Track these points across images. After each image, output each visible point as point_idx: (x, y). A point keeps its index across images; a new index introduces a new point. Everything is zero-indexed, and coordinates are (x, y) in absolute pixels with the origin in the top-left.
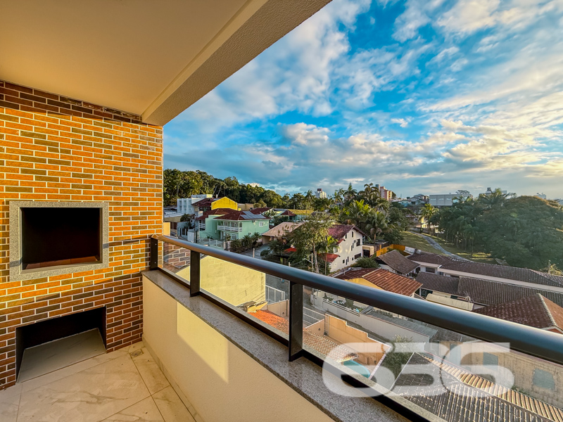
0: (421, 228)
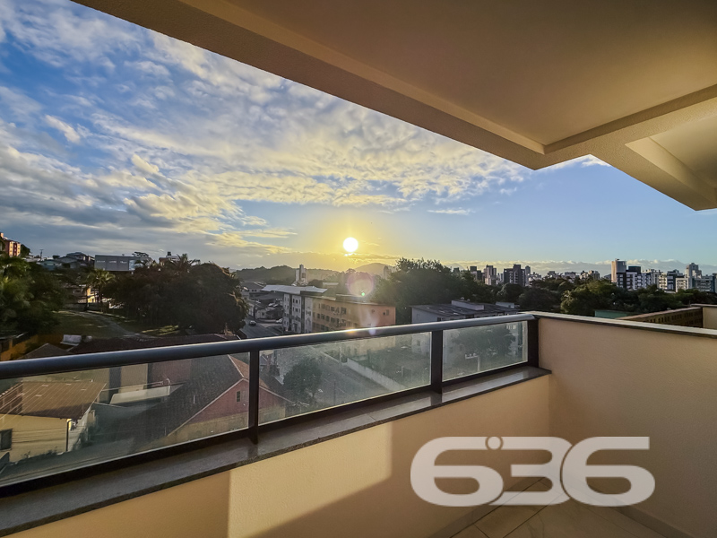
0: (86, 303)
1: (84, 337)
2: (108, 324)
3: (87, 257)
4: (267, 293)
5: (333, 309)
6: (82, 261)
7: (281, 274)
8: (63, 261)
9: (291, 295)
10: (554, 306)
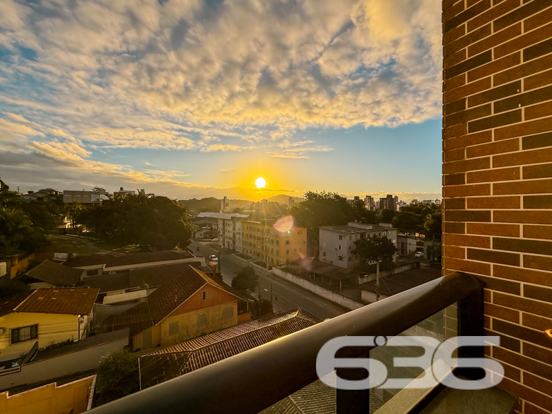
0: (65, 229)
1: (70, 255)
2: (85, 244)
3: (56, 192)
4: (201, 218)
5: (258, 230)
6: (53, 195)
7: (210, 204)
8: (37, 195)
9: (224, 220)
10: (418, 226)
